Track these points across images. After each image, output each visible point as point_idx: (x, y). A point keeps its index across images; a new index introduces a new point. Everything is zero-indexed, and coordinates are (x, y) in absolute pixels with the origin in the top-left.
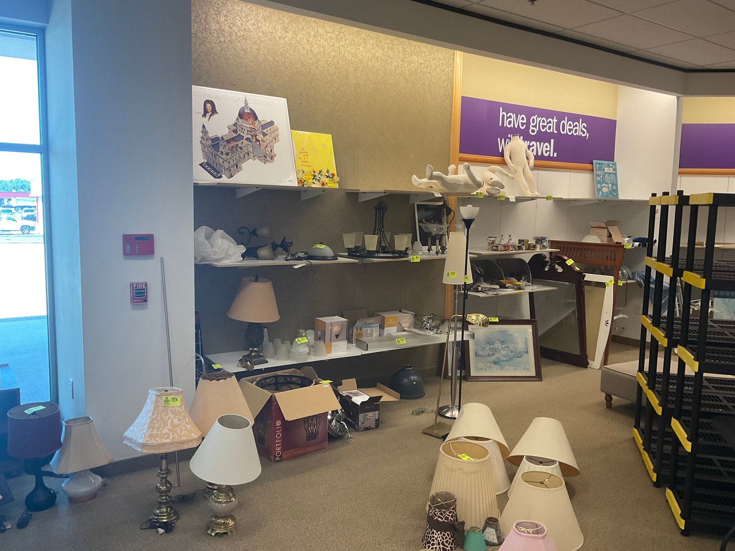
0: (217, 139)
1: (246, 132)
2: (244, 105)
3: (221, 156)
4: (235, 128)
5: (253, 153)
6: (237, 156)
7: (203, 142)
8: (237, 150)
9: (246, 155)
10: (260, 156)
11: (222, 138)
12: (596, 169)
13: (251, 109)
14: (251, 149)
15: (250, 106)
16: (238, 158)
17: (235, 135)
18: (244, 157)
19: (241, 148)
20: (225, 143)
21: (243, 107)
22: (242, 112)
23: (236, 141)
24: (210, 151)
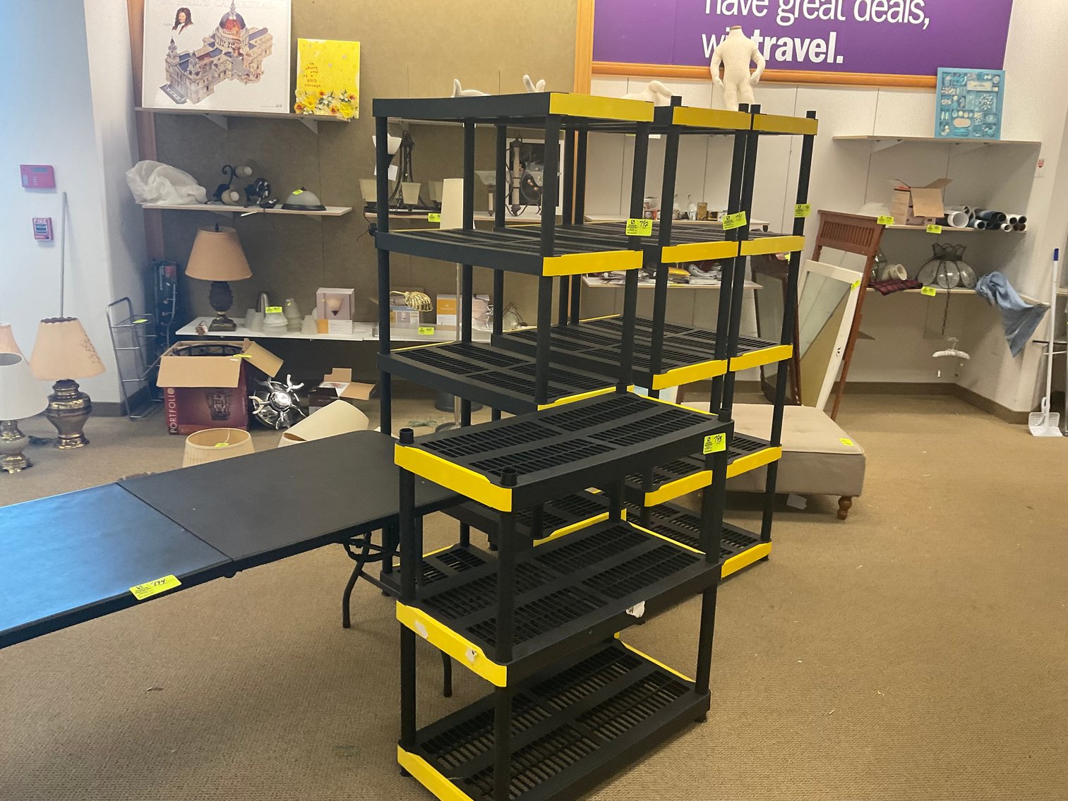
0: (187, 55)
1: (226, 45)
2: (230, 10)
3: (189, 76)
4: (213, 40)
5: (232, 70)
6: (210, 75)
7: (168, 60)
8: (211, 68)
9: (222, 75)
10: (240, 74)
11: (194, 54)
12: (943, 83)
13: (238, 15)
14: (230, 67)
15: (238, 11)
16: (210, 79)
17: (211, 49)
18: (219, 76)
19: (216, 65)
20: (197, 60)
21: (228, 14)
22: (225, 20)
23: (211, 57)
24: (175, 70)
